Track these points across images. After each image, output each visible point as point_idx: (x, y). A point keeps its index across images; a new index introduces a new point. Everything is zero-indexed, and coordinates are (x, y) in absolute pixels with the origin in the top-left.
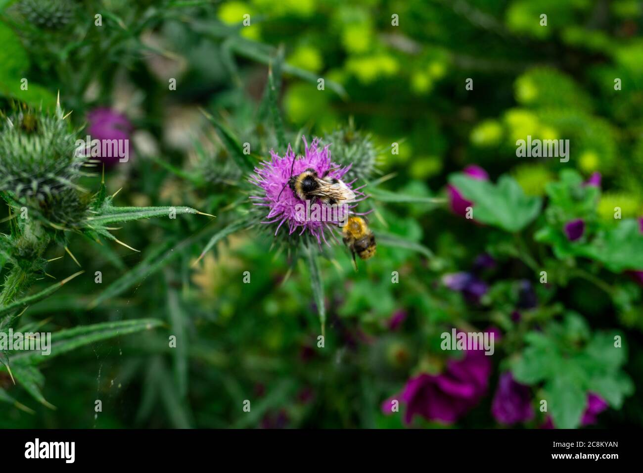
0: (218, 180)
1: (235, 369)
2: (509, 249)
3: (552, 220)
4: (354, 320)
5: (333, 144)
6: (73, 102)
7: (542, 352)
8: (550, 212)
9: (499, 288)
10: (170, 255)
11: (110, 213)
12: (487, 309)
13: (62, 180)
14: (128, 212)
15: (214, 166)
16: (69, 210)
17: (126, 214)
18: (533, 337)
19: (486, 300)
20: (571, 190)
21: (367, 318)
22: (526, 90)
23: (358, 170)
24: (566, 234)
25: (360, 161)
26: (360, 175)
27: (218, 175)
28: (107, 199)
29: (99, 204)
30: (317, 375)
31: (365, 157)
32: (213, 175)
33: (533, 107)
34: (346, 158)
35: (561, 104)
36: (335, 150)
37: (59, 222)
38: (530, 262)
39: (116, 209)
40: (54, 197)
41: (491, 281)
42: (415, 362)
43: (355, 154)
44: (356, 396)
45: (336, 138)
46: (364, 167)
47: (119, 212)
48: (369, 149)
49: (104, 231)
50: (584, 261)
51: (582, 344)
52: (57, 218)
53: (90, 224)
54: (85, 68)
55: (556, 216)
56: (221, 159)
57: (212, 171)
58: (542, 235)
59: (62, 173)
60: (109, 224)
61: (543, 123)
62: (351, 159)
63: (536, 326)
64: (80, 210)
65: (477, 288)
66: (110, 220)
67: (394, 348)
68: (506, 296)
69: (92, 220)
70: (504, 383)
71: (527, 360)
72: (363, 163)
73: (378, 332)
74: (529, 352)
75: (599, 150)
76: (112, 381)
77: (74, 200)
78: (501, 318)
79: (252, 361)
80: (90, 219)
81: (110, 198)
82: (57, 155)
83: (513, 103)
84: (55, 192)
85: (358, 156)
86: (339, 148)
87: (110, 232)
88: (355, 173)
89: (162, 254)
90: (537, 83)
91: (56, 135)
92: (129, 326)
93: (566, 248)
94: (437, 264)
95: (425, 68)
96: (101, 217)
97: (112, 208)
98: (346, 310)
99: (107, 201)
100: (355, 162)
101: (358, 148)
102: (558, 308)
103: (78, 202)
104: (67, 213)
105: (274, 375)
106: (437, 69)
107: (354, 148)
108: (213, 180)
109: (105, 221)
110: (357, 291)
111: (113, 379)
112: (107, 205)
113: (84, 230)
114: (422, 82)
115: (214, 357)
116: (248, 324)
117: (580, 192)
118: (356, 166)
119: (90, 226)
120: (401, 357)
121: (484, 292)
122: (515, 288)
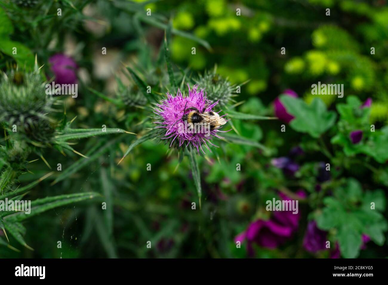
0: (132, 104)
1: (140, 212)
2: (315, 147)
3: (341, 130)
4: (216, 185)
5: (205, 84)
6: (41, 52)
7: (333, 210)
8: (340, 124)
9: (306, 167)
10: (102, 150)
11: (69, 133)
12: (298, 179)
13: (40, 115)
14: (81, 132)
15: (130, 96)
16: (44, 132)
17: (80, 134)
18: (328, 201)
19: (298, 174)
20: (354, 110)
21: (225, 184)
22: (319, 39)
23: (222, 100)
24: (351, 139)
25: (222, 94)
26: (223, 104)
27: (132, 101)
28: (67, 123)
29: (62, 127)
30: (191, 217)
31: (226, 92)
32: (129, 101)
33: (323, 49)
34: (214, 93)
35: (341, 47)
36: (207, 87)
37: (38, 141)
38: (327, 153)
39: (73, 130)
40: (34, 125)
41: (301, 163)
42: (254, 212)
43: (219, 90)
44: (217, 231)
45: (207, 80)
46: (225, 98)
47: (76, 132)
48: (228, 87)
49: (67, 145)
50: (361, 156)
51: (359, 204)
52: (36, 138)
53: (57, 141)
54: (48, 31)
55: (344, 127)
56: (134, 91)
57: (129, 99)
58: (336, 140)
59: (40, 110)
60: (69, 141)
61: (330, 59)
62: (217, 93)
63: (329, 193)
64: (51, 132)
65: (293, 167)
66: (70, 138)
67: (241, 203)
68: (311, 172)
69: (58, 138)
70: (310, 227)
71: (325, 215)
72: (225, 96)
73: (229, 191)
74: (326, 210)
75: (364, 75)
76: (72, 237)
77: (47, 126)
78: (308, 185)
79: (152, 207)
80: (57, 137)
81: (69, 123)
82: (37, 99)
83: (311, 47)
84: (35, 122)
85: (221, 92)
86: (209, 86)
87: (70, 146)
88: (220, 102)
89: (98, 149)
90: (326, 34)
91: (36, 85)
92: (79, 197)
93: (351, 148)
94: (268, 151)
95: (257, 26)
96: (64, 136)
97: (71, 130)
98: (211, 178)
99: (68, 125)
100: (220, 96)
101: (221, 87)
102: (343, 181)
103: (50, 127)
104: (42, 135)
105: (165, 217)
106: (264, 26)
107: (219, 86)
108: (129, 104)
109: (66, 138)
110: (218, 167)
111: (72, 236)
112: (68, 128)
113: (53, 144)
114: (255, 34)
116: (149, 185)
117: (359, 112)
118: (220, 98)
119: (57, 142)
120: (245, 208)
121: (298, 170)
122: (316, 167)
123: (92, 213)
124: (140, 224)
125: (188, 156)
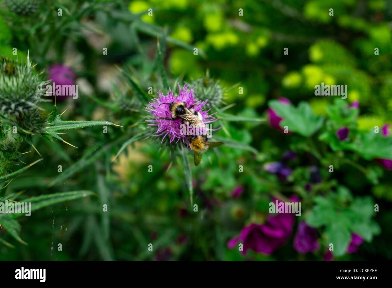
0: (127, 109)
1: (139, 223)
2: (304, 146)
3: (329, 128)
4: (211, 192)
5: (197, 87)
6: (39, 60)
7: (324, 208)
8: (328, 123)
9: (298, 171)
10: (98, 154)
11: (60, 124)
12: (292, 184)
13: (30, 104)
14: (70, 124)
15: (125, 100)
16: (34, 122)
17: (69, 125)
18: (319, 200)
19: (290, 178)
20: (341, 110)
21: (219, 190)
22: (316, 53)
23: (212, 102)
24: (338, 137)
25: (213, 96)
26: (213, 106)
27: (127, 105)
28: (57, 116)
29: (53, 119)
30: (189, 227)
31: (216, 94)
32: (124, 106)
33: (320, 64)
34: (205, 95)
35: (337, 62)
36: (198, 90)
37: (27, 129)
38: (317, 154)
39: (63, 122)
40: (25, 114)
41: (293, 168)
42: (248, 217)
43: (210, 92)
44: (212, 238)
45: (198, 83)
46: (216, 100)
47: (65, 124)
48: (218, 89)
49: (56, 135)
50: (349, 153)
51: (348, 203)
52: (27, 127)
53: (47, 131)
54: (46, 40)
55: (332, 126)
56: (129, 96)
57: (124, 103)
58: (324, 137)
59: (30, 99)
60: (59, 131)
61: (326, 73)
62: (208, 95)
63: (321, 193)
64: (41, 122)
65: (285, 172)
66: (60, 129)
67: (235, 208)
68: (303, 177)
69: (49, 129)
70: (301, 228)
71: (315, 213)
72: (215, 98)
73: (225, 199)
74: (316, 208)
75: (360, 89)
76: (61, 227)
77: (37, 116)
78: (300, 190)
79: (150, 219)
80: (47, 128)
81: (59, 116)
82: (27, 88)
83: (308, 62)
84: (26, 111)
85: (212, 94)
86: (200, 89)
87: (60, 136)
88: (210, 104)
89: (94, 153)
90: (323, 49)
91: (26, 76)
92: (73, 195)
93: (337, 144)
94: (261, 157)
95: (255, 41)
96: (54, 127)
97: (61, 121)
98: (206, 186)
99: (58, 117)
100: (210, 97)
101: (212, 89)
102: (334, 183)
103: (40, 117)
104: (33, 124)
105: (163, 226)
106: (262, 41)
107: (210, 89)
108: (124, 108)
109: (57, 129)
110: (213, 175)
111: (62, 225)
112: (58, 120)
113: (43, 134)
114: (253, 49)
115: (127, 216)
116: (147, 196)
117: (346, 111)
118: (211, 100)
119: (47, 132)
120: (240, 214)
121: (290, 174)
122: (308, 171)
123: (91, 224)
124: (138, 235)
125: (180, 156)
